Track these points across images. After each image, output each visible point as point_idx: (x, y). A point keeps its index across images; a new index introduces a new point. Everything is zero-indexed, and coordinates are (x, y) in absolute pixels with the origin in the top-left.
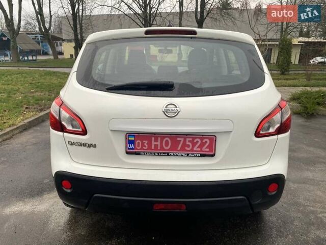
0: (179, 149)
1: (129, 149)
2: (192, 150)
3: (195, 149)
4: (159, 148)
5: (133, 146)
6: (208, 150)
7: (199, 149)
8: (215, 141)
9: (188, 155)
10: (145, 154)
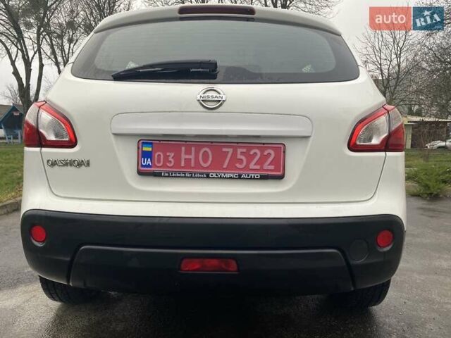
0: (225, 166)
1: (142, 166)
2: (247, 168)
3: (252, 166)
4: (193, 165)
5: (149, 162)
6: (272, 167)
7: (258, 167)
8: (284, 152)
9: (240, 177)
10: (170, 175)
